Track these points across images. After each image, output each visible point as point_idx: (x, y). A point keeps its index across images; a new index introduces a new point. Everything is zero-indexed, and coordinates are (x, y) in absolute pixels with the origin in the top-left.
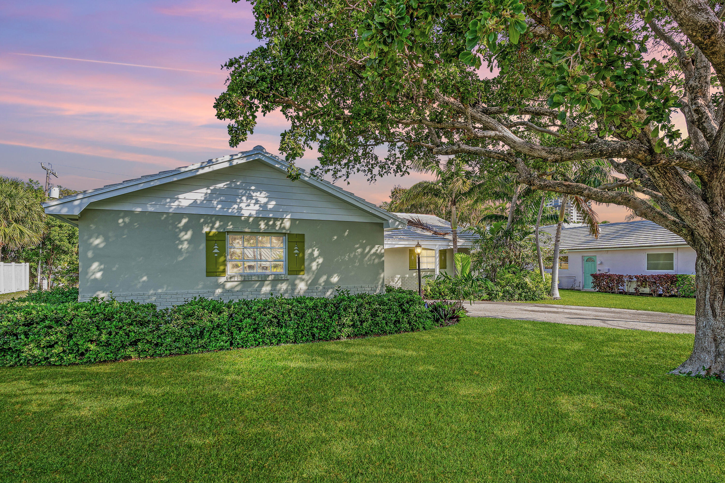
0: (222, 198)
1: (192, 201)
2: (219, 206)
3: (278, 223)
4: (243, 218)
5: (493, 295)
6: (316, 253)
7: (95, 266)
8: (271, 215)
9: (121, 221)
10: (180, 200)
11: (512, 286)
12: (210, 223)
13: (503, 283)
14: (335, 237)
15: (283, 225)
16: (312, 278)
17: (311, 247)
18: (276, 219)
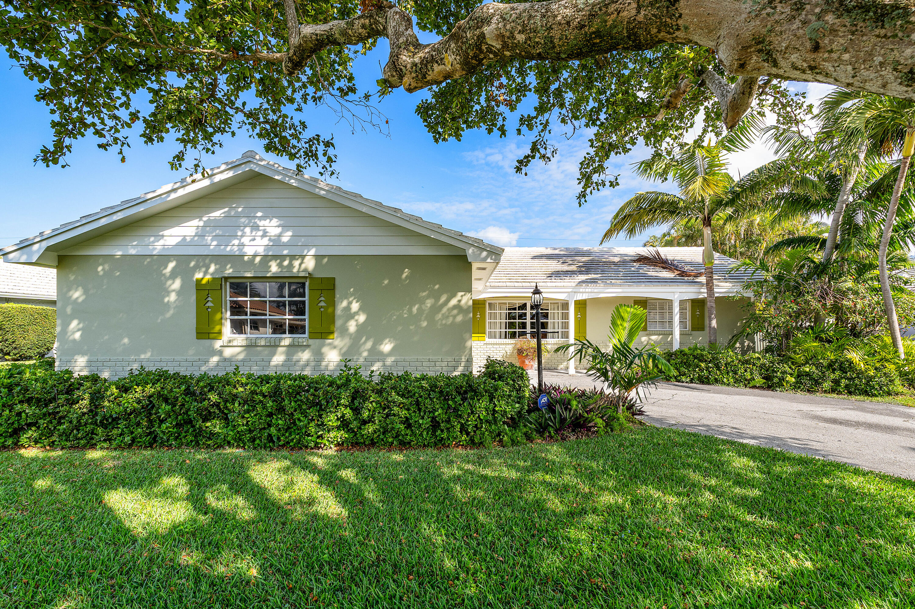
0: (218, 231)
1: (180, 239)
2: (215, 243)
3: (296, 263)
4: (246, 258)
5: (776, 380)
6: (355, 306)
7: (74, 324)
8: (285, 252)
9: (100, 268)
10: (165, 238)
11: (818, 366)
12: (203, 266)
13: (800, 358)
14: (386, 282)
15: (303, 266)
16: (348, 345)
17: (346, 296)
18: (293, 257)
